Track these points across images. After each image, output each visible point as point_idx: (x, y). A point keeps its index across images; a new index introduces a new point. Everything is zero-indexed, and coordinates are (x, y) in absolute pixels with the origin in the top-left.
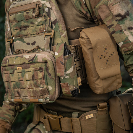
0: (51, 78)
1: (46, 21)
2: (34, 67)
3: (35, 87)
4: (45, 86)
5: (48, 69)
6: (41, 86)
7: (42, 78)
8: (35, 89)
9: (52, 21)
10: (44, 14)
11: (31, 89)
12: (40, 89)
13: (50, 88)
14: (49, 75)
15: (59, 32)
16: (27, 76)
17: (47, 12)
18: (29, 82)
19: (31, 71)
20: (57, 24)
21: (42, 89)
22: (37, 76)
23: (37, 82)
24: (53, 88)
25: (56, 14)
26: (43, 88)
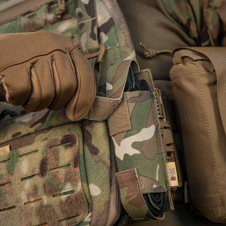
0: (97, 162)
1: (81, 26)
2: (46, 139)
3: (46, 193)
4: (80, 184)
5: (90, 135)
6: (68, 187)
7: (72, 164)
8: (46, 200)
9: (100, 25)
10: (78, 10)
11: (32, 204)
12: (64, 197)
13: (95, 190)
14: (91, 152)
15: (117, 49)
16: (25, 166)
17: (85, 5)
18: (28, 184)
19: (37, 151)
20: (112, 30)
21: (69, 198)
22: (57, 159)
23: (55, 176)
24: (102, 190)
25: (110, 7)
26: (72, 191)
